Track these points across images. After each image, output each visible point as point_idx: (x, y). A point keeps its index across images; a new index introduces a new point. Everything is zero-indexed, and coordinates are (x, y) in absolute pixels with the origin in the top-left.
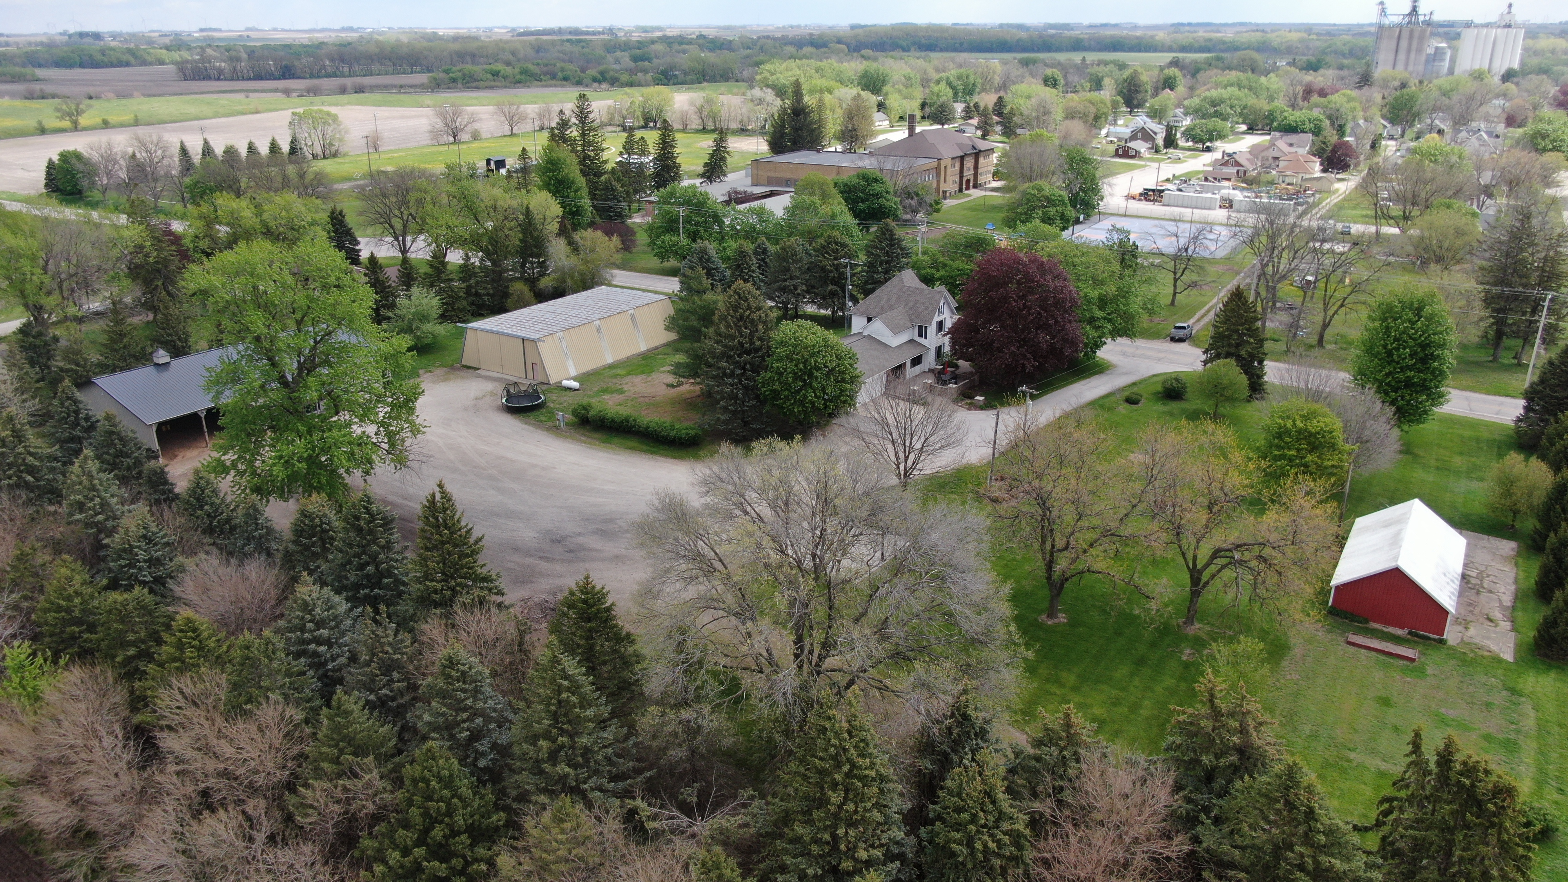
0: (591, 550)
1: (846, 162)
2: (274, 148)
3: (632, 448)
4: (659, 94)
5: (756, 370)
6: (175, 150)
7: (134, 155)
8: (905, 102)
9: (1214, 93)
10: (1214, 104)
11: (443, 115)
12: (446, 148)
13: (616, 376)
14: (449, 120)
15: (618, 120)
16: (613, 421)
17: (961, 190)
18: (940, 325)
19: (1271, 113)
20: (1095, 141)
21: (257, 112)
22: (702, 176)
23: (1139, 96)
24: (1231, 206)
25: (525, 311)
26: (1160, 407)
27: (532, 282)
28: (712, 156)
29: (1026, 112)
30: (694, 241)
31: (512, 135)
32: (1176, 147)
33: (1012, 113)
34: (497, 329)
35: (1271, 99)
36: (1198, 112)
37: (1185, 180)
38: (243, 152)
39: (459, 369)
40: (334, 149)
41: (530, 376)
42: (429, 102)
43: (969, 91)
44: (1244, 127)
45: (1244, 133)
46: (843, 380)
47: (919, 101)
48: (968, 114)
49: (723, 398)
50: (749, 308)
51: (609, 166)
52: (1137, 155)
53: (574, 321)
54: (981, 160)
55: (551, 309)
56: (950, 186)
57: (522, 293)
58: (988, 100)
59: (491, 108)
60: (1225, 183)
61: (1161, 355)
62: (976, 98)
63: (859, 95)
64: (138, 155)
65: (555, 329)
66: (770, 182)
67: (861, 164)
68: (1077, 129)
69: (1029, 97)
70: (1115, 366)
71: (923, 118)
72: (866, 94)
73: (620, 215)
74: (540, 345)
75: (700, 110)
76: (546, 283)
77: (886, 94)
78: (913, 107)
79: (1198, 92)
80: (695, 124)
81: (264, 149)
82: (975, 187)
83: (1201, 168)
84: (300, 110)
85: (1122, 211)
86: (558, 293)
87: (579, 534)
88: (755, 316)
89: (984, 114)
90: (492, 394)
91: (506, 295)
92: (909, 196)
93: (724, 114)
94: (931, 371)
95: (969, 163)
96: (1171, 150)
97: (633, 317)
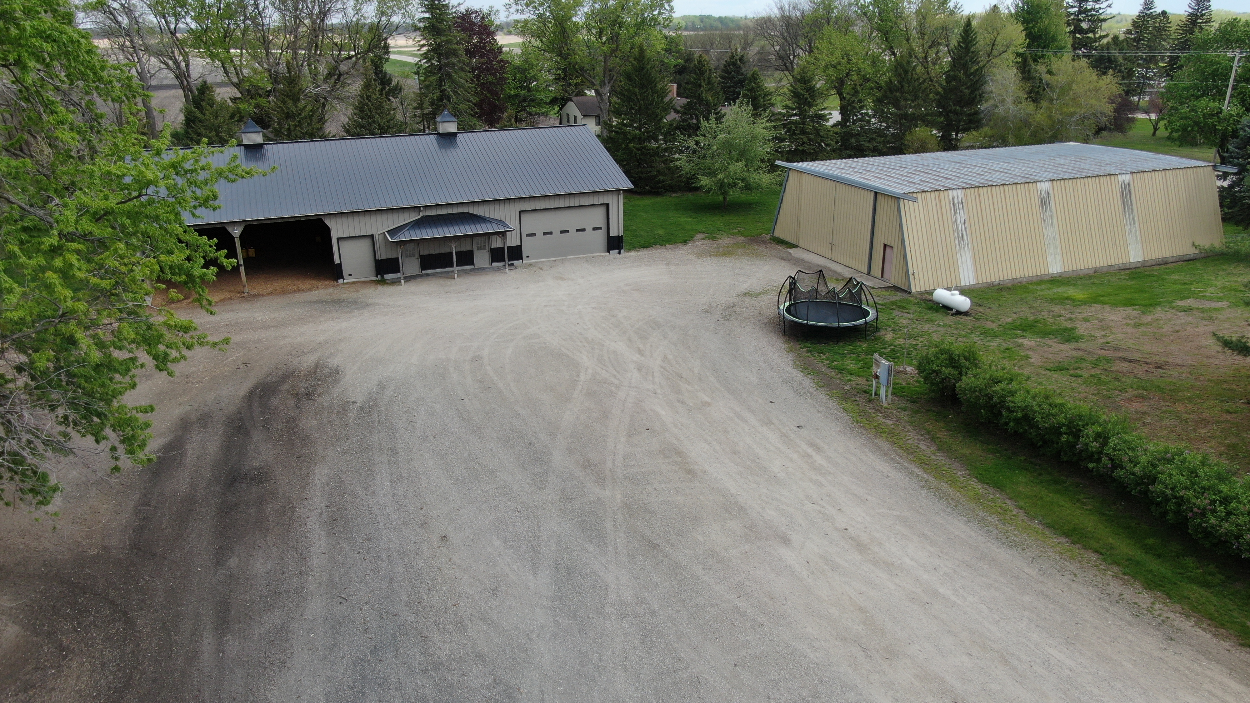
13: (1063, 300)
39: (764, 242)
41: (876, 270)
57: (924, 144)
74: (907, 207)
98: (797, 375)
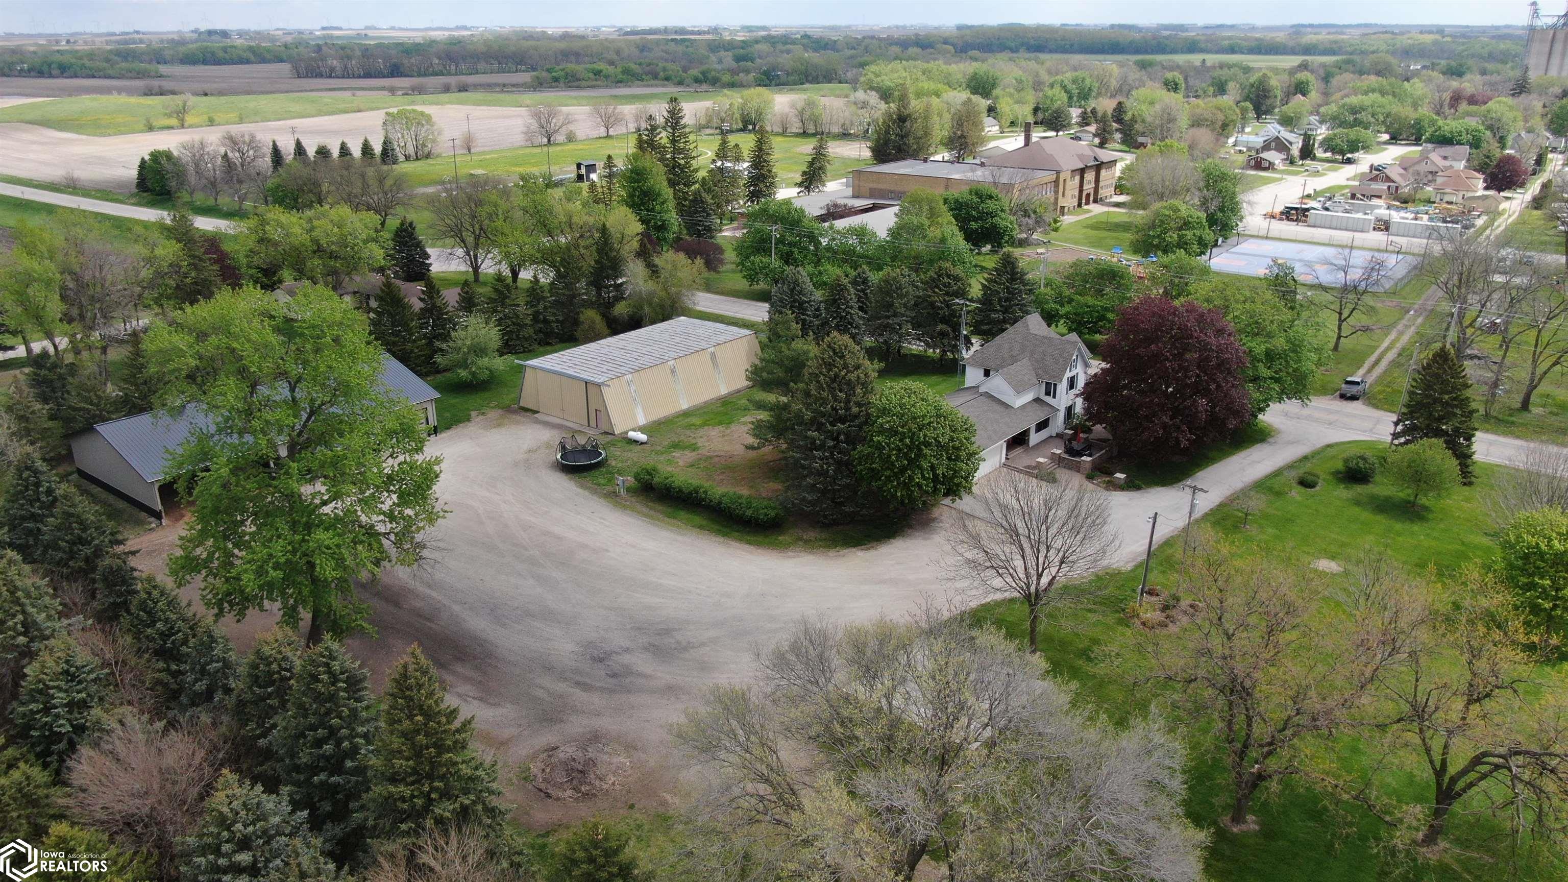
0: (640, 675)
1: (958, 173)
2: (367, 149)
3: (701, 527)
4: (759, 95)
5: (852, 441)
6: (268, 150)
7: (226, 154)
8: (1016, 107)
9: (1354, 100)
10: (1354, 111)
11: (537, 116)
12: (538, 150)
13: (690, 426)
14: (543, 121)
15: (716, 122)
16: (680, 491)
17: (1080, 205)
18: (1072, 383)
19: (1418, 122)
20: (1223, 151)
21: (359, 111)
22: (800, 185)
23: (1269, 102)
24: (1387, 229)
25: (592, 346)
26: (1343, 493)
27: (605, 307)
28: (811, 164)
29: (1149, 119)
30: (787, 263)
31: (608, 136)
32: (1314, 158)
33: (1133, 120)
34: (558, 368)
35: (1415, 106)
36: (1337, 121)
37: (1329, 195)
38: (335, 153)
39: (514, 412)
40: (426, 150)
41: (593, 423)
42: (528, 102)
43: (1084, 95)
44: (1386, 137)
45: (1386, 143)
46: (958, 458)
47: (1033, 106)
48: (1085, 121)
49: (811, 473)
50: (845, 366)
51: (702, 174)
52: (1270, 167)
53: (646, 360)
54: (1103, 173)
55: (621, 344)
56: (1069, 200)
57: (593, 322)
58: (1106, 105)
59: (587, 109)
60: (1375, 202)
61: (1332, 417)
62: (1092, 104)
63: (969, 100)
64: (230, 154)
65: (622, 370)
66: (872, 194)
67: (970, 176)
68: (1204, 136)
69: (1152, 103)
70: (1278, 432)
71: (1036, 123)
72: (976, 99)
73: (709, 229)
74: (606, 389)
75: (801, 113)
76: (621, 309)
77: (997, 97)
78: (1025, 112)
79: (1334, 98)
80: (796, 127)
81: (356, 151)
82: (1095, 201)
83: (1345, 183)
84: (394, 110)
85: (1263, 233)
86: (635, 323)
87: (627, 650)
88: (852, 377)
89: (1102, 121)
90: (548, 445)
91: (576, 323)
92: (1026, 214)
93: (825, 118)
94: (1059, 436)
95: (1090, 176)
96: (1308, 162)
97: (713, 356)
98: (580, 491)
